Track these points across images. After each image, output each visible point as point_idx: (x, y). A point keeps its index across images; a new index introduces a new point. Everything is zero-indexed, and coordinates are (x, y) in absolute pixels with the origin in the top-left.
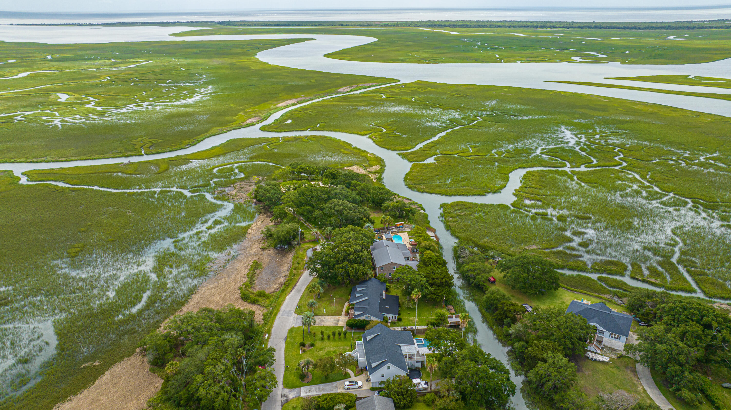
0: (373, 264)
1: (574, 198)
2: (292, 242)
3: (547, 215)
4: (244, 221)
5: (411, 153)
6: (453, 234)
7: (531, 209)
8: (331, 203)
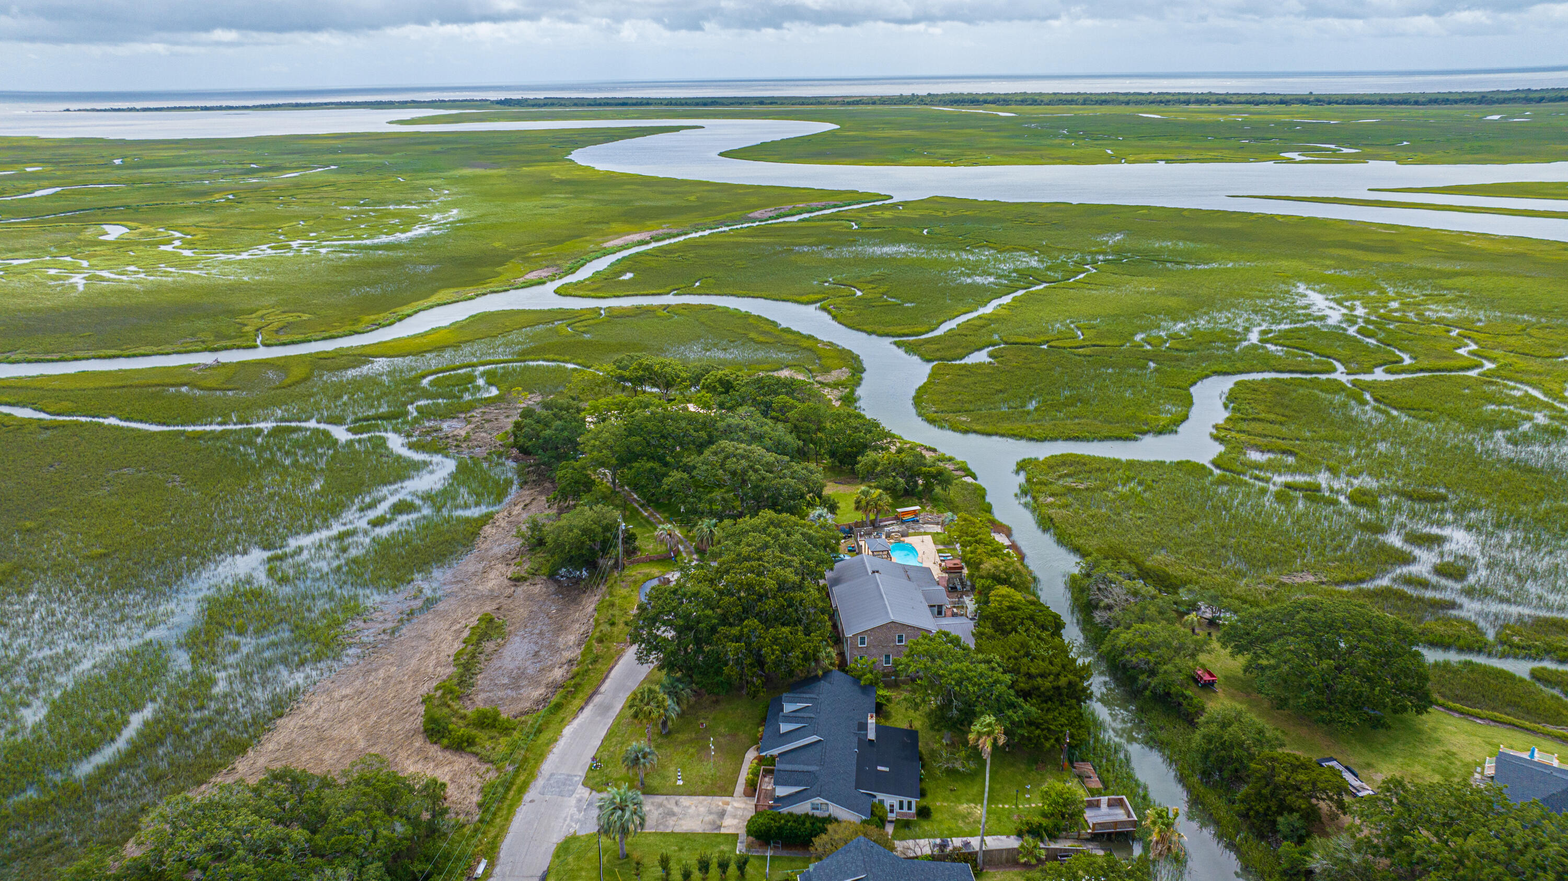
0: (835, 626)
1: (1382, 447)
2: (601, 562)
3: (1318, 489)
4: (477, 505)
5: (928, 341)
6: (1062, 540)
7: (1269, 475)
8: (715, 453)
